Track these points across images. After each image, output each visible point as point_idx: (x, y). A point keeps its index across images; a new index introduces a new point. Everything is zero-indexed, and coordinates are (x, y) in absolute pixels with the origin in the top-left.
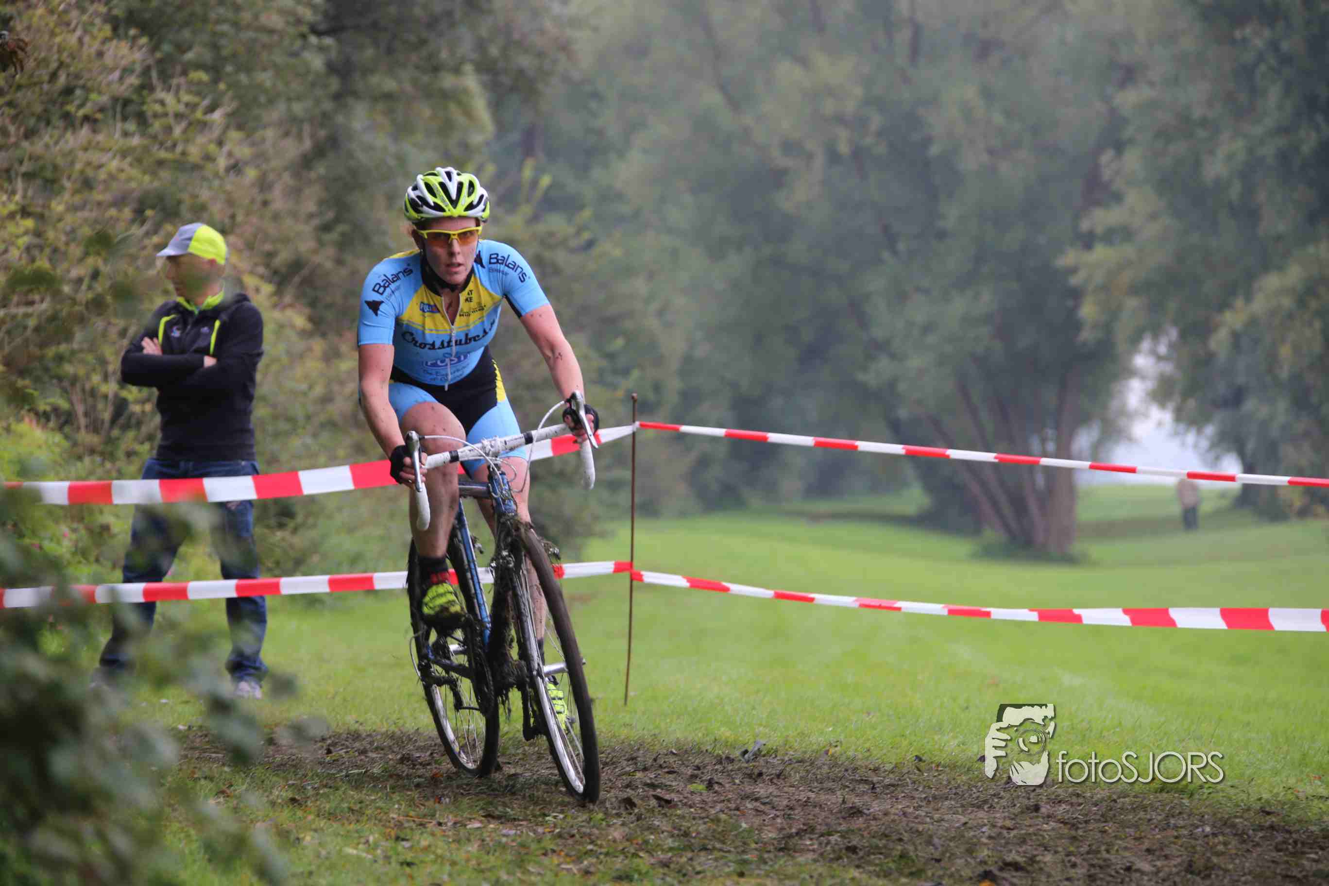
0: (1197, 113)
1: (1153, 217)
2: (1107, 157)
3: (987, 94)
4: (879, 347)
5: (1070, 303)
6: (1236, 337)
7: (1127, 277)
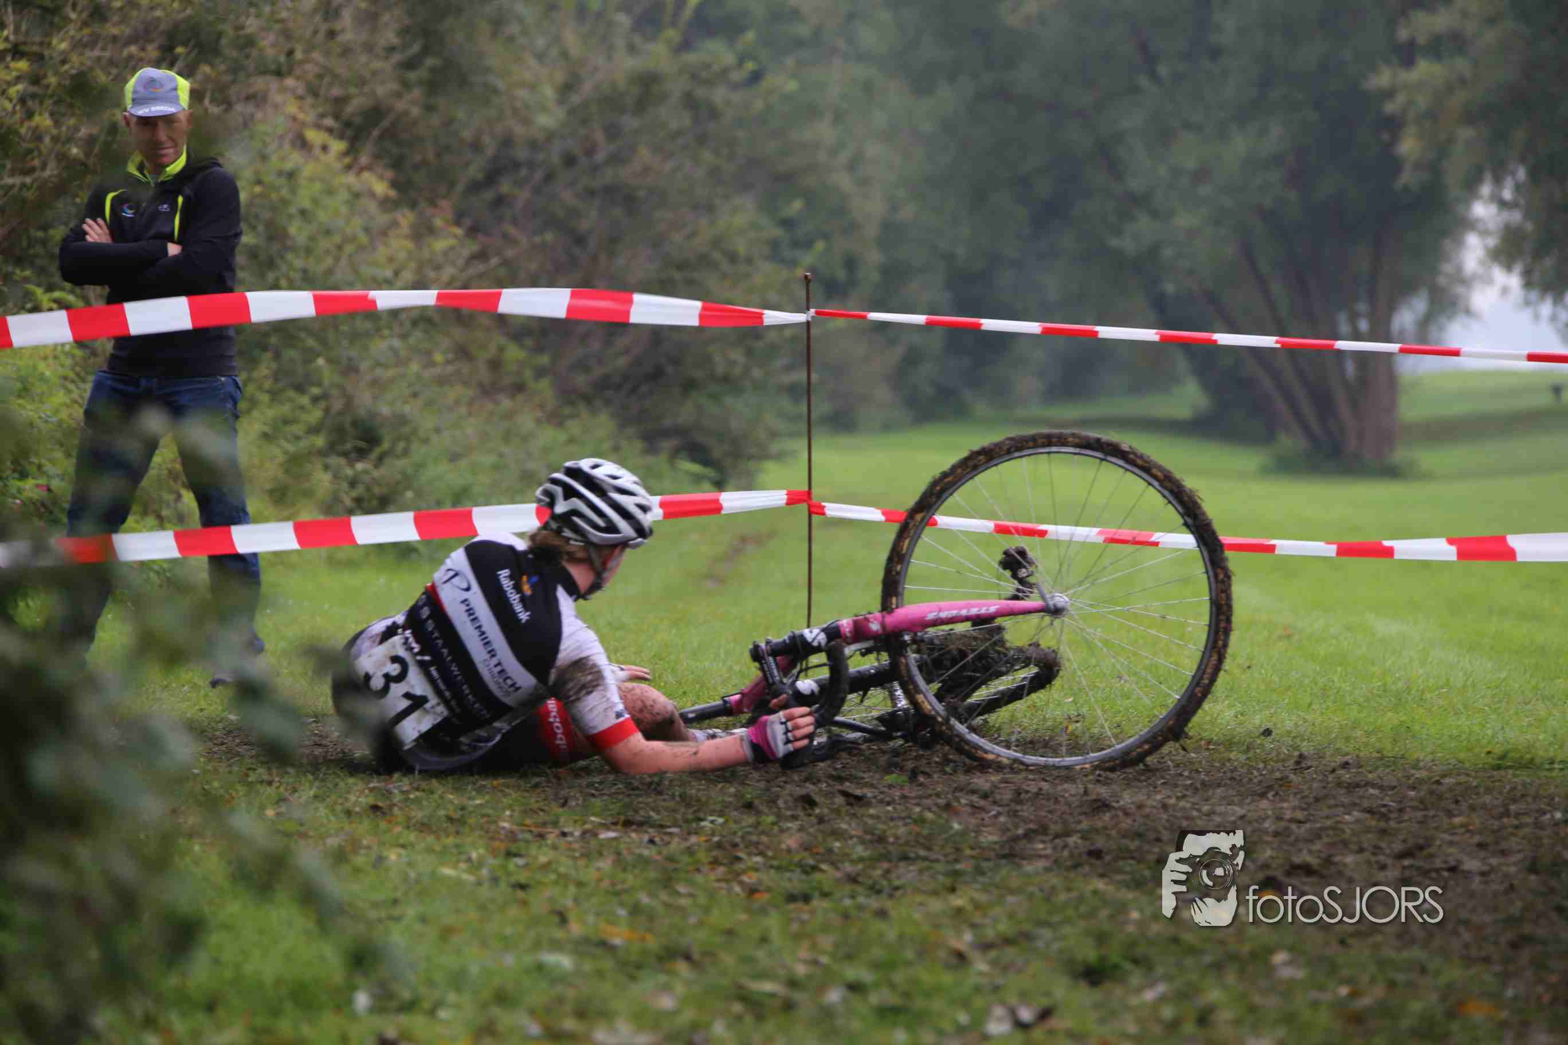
1: (1491, 20)
4: (1134, 203)
5: (1386, 137)
7: (1459, 99)
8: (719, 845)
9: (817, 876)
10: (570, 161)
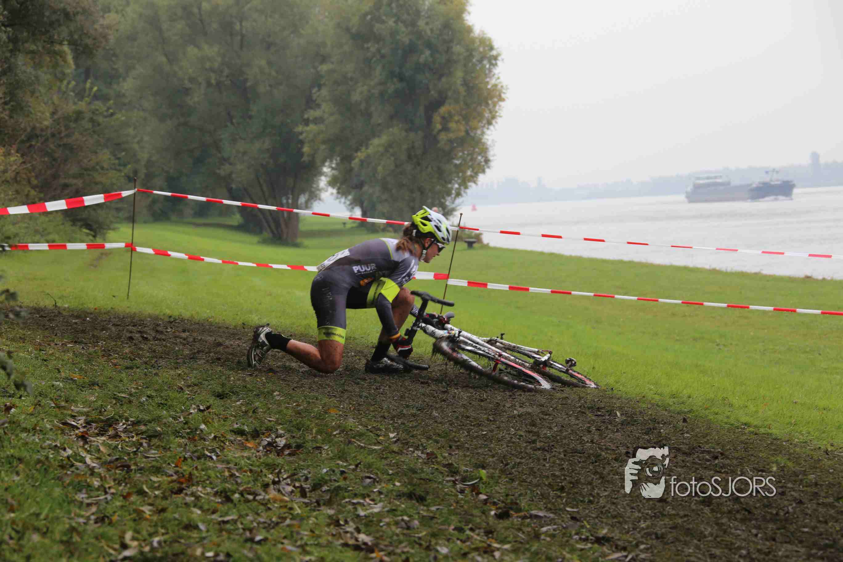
0: (349, 75)
1: (332, 114)
2: (314, 90)
3: (270, 63)
4: (224, 160)
5: (299, 146)
6: (362, 162)
7: (321, 136)
10: (53, 135)
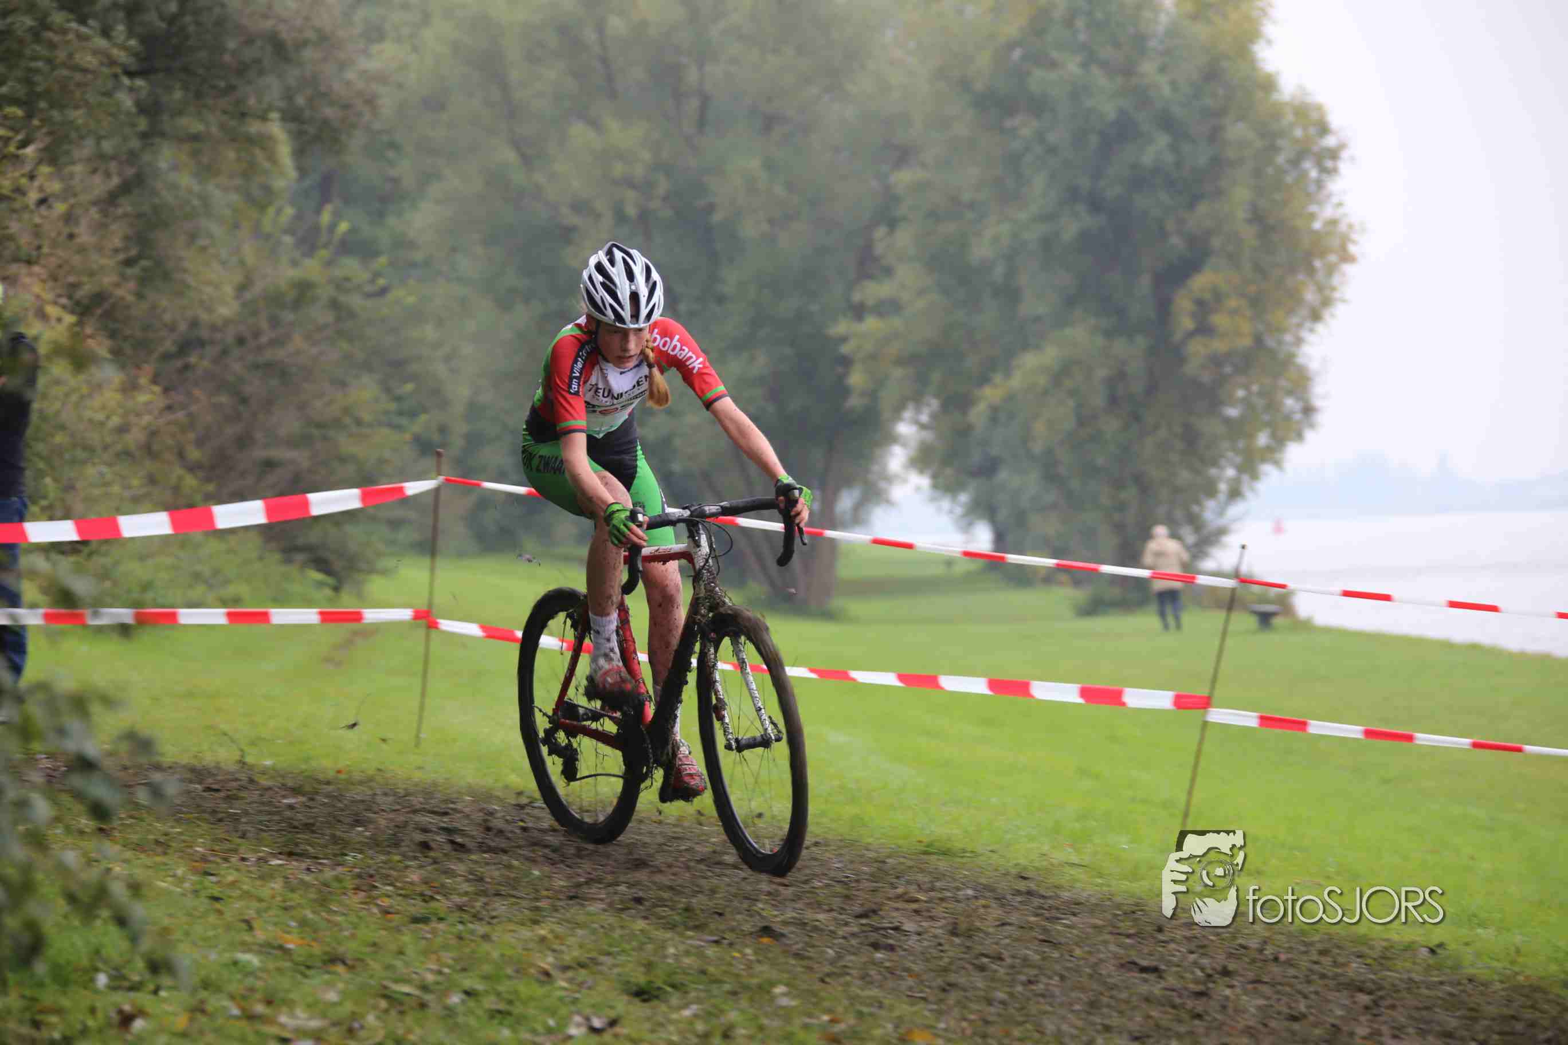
5: (839, 370)
7: (894, 348)
8: (359, 876)
9: (433, 904)
